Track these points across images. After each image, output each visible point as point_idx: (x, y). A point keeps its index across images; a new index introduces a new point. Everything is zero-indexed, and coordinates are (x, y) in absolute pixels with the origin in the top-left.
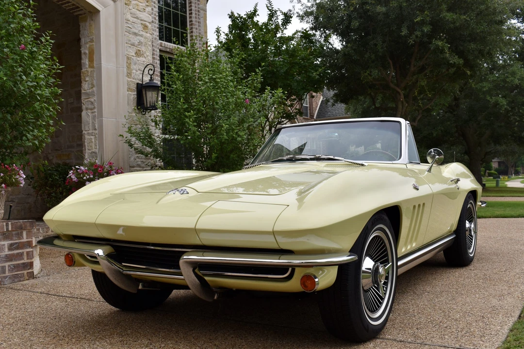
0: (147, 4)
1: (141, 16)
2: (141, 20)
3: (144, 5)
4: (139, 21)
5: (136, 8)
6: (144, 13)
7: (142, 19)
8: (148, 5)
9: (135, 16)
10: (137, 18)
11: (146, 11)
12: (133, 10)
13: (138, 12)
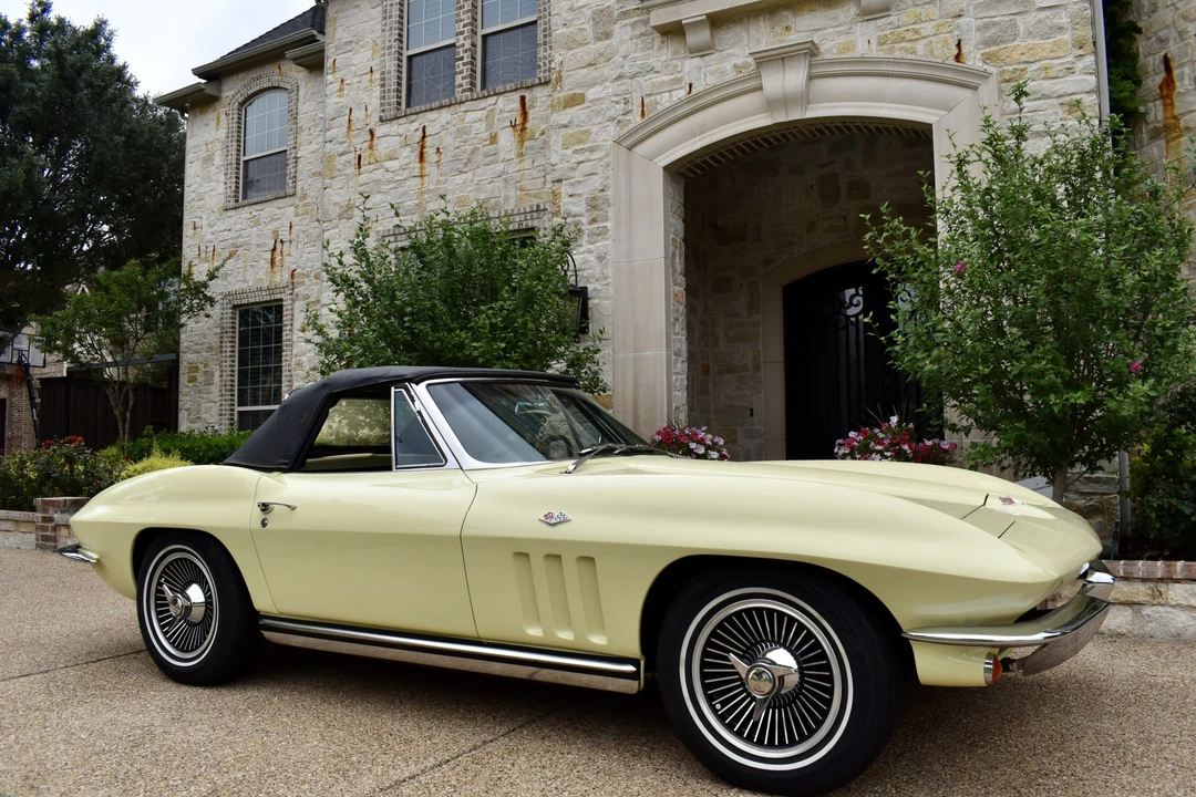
0: (1081, 52)
1: (1059, 87)
2: (1060, 96)
3: (1070, 58)
4: (1049, 101)
5: (1043, 75)
6: (1071, 78)
7: (1061, 93)
8: (1080, 56)
9: (1039, 96)
10: (1044, 97)
11: (1078, 71)
12: (1034, 83)
13: (1046, 84)
